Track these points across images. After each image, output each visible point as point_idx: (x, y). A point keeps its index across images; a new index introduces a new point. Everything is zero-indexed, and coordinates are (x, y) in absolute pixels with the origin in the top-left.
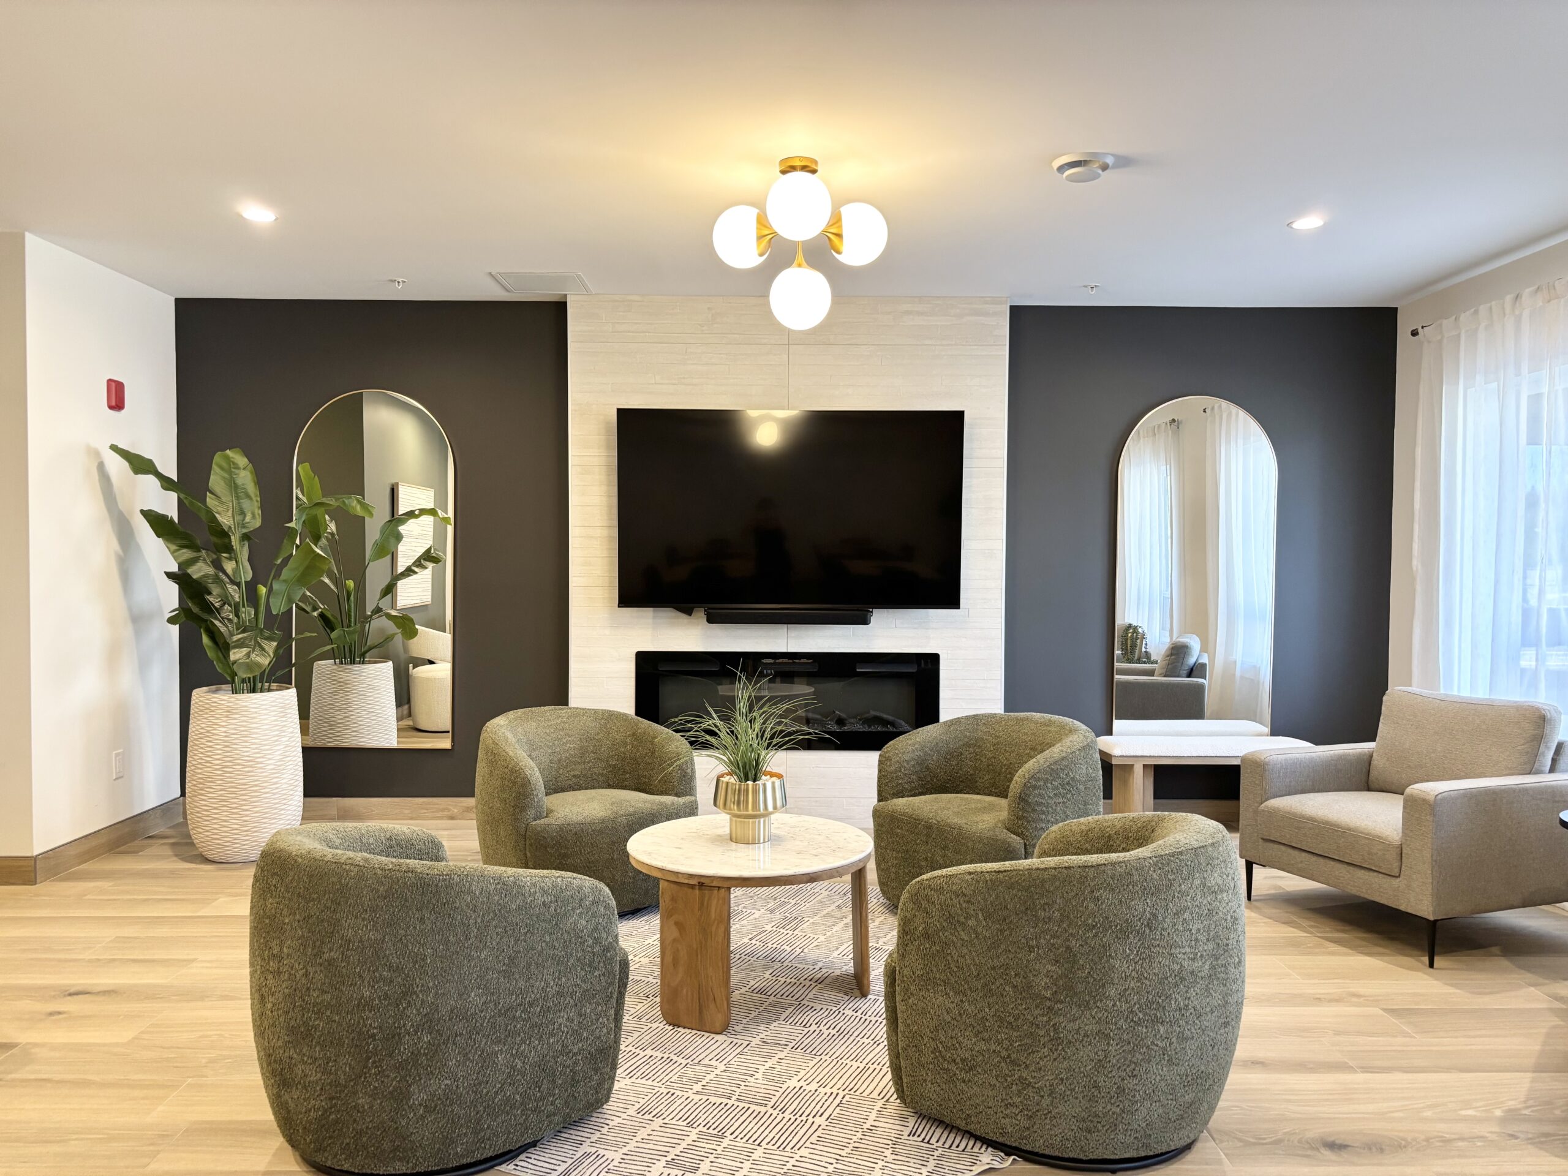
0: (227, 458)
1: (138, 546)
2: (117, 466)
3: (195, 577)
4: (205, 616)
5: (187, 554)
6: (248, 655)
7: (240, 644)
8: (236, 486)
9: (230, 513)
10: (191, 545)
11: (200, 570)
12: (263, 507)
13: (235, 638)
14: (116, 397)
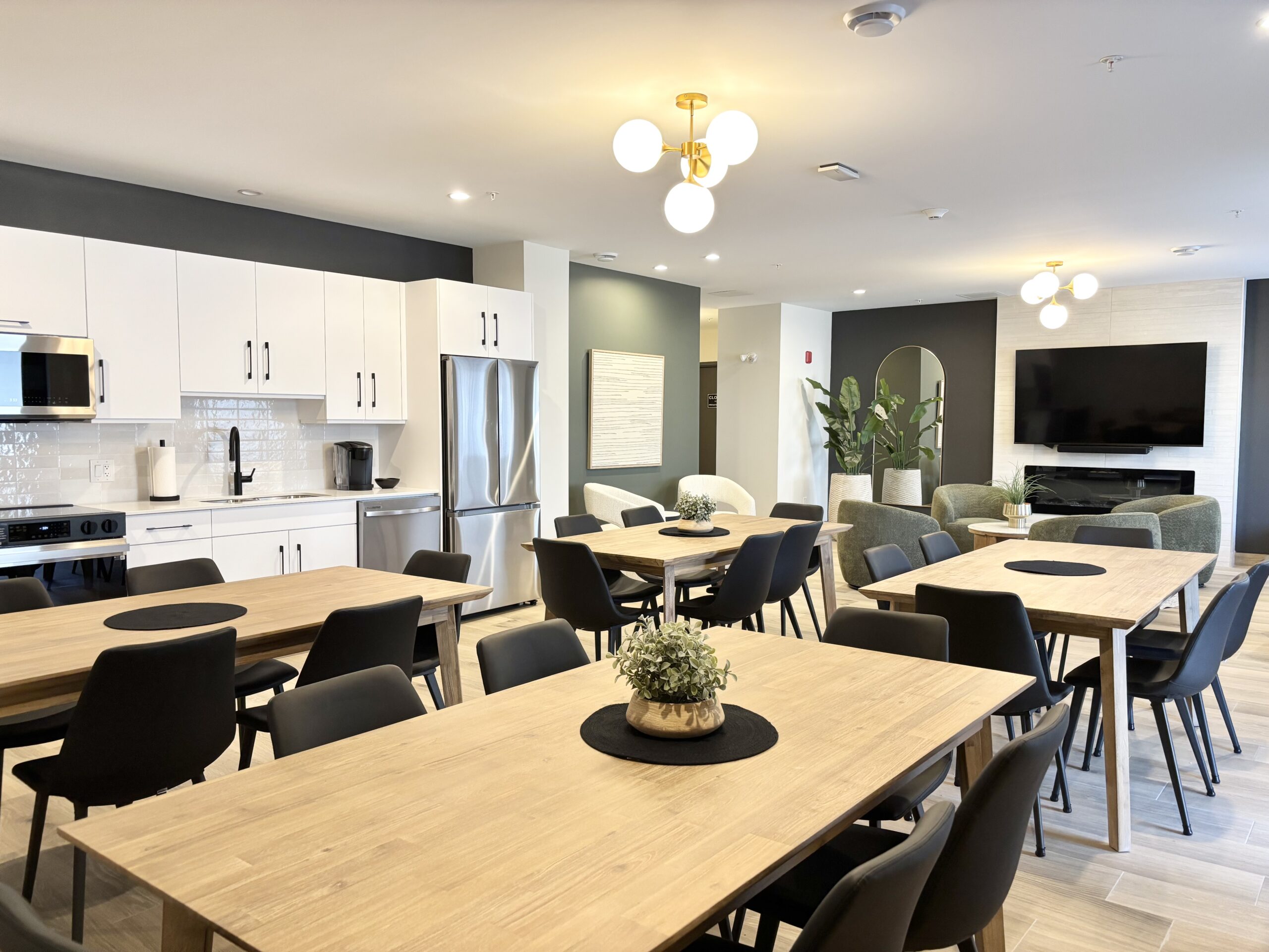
0: (848, 380)
1: (814, 417)
2: (808, 386)
3: (834, 429)
4: (837, 445)
5: (831, 420)
6: (851, 459)
7: (848, 455)
8: (851, 392)
9: (848, 403)
10: (834, 417)
11: (835, 427)
12: (861, 400)
13: (847, 453)
14: (809, 358)
